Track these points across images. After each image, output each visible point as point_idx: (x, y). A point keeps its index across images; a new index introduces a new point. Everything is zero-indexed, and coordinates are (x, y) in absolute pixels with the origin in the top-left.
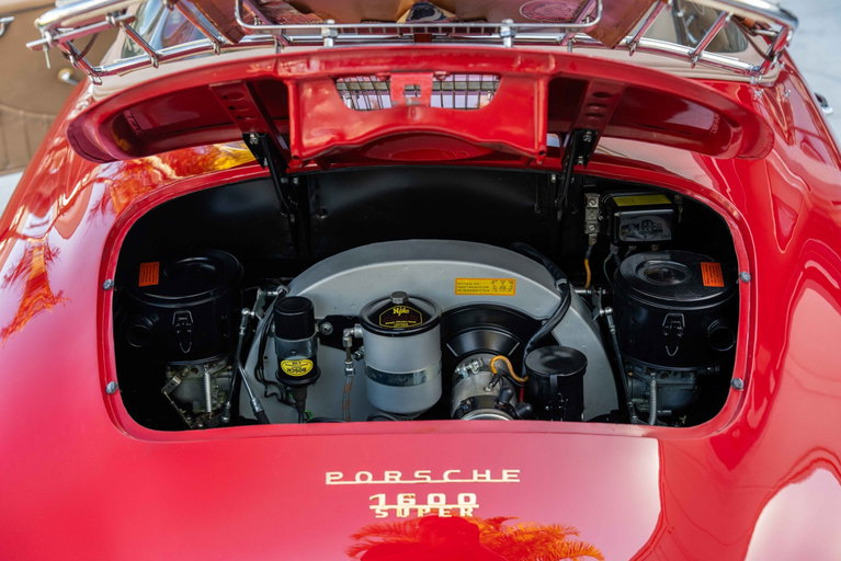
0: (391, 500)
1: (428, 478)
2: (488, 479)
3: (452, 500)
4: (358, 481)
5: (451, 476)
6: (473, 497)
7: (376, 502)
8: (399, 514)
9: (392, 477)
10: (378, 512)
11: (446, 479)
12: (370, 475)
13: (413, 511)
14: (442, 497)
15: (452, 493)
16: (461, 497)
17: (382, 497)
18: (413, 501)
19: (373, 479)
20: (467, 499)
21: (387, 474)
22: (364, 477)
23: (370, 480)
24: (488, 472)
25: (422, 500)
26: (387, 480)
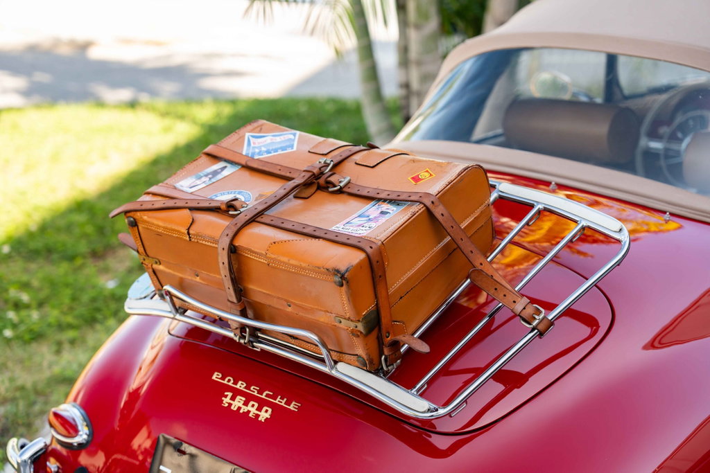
0: (233, 398)
1: (256, 392)
2: (283, 404)
3: (259, 409)
4: (225, 382)
5: (267, 395)
6: (270, 410)
7: (226, 396)
8: (232, 408)
9: (241, 385)
10: (224, 402)
11: (263, 396)
12: (232, 381)
13: (239, 408)
14: (256, 405)
15: (262, 404)
16: (265, 408)
17: (230, 394)
18: (242, 402)
19: (233, 384)
20: (267, 411)
21: (240, 382)
22: (229, 381)
23: (230, 384)
24: (285, 399)
25: (246, 404)
26: (238, 386)
